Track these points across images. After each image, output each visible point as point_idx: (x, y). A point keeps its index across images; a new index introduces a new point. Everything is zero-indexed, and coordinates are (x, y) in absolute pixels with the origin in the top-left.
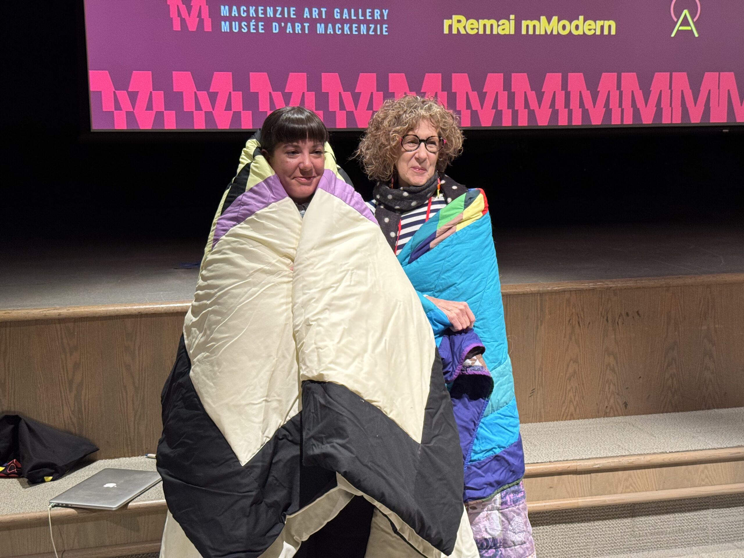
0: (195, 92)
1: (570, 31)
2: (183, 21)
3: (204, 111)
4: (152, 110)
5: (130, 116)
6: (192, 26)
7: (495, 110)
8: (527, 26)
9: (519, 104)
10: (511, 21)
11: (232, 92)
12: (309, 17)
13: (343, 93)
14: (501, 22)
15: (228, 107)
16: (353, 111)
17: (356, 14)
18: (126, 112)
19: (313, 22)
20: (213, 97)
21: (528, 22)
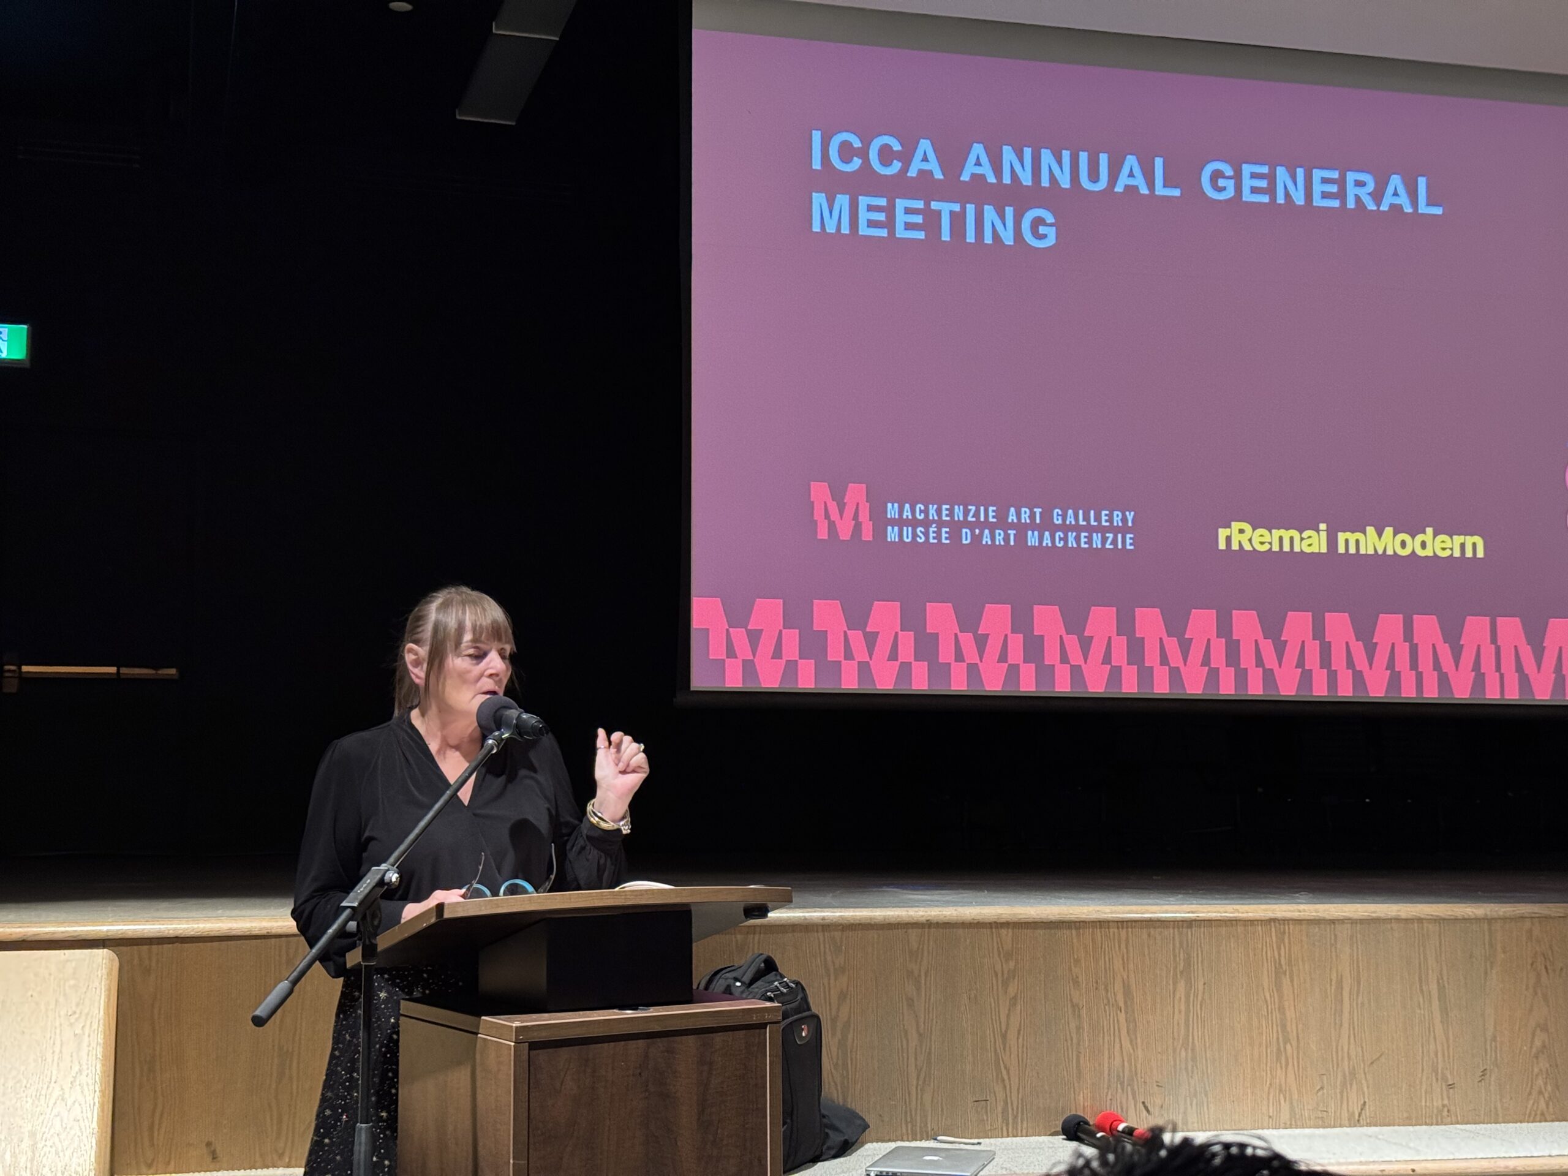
0: (845, 632)
1: (1413, 552)
2: (832, 526)
3: (857, 660)
4: (781, 659)
5: (749, 667)
6: (845, 532)
7: (1300, 670)
8: (1347, 541)
9: (1338, 661)
10: (1321, 533)
11: (900, 632)
12: (1015, 521)
13: (1065, 637)
14: (1306, 534)
15: (893, 656)
16: (1080, 666)
17: (1086, 518)
18: (743, 660)
19: (1022, 529)
20: (871, 640)
21: (1348, 535)
